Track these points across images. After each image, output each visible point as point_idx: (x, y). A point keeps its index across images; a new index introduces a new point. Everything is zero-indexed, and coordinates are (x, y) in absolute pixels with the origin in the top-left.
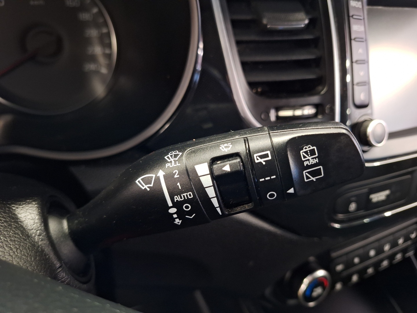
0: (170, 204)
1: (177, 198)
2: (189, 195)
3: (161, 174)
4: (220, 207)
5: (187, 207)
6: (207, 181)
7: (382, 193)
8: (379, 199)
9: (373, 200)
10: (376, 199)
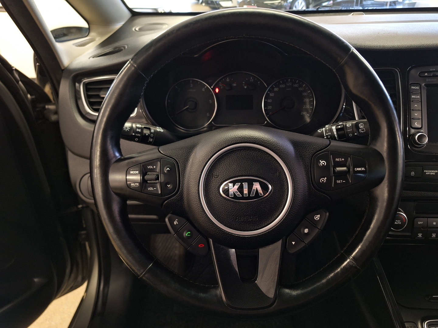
0: (325, 136)
1: (327, 134)
2: (330, 134)
3: (324, 129)
4: (337, 137)
5: (329, 137)
6: (335, 131)
7: (433, 171)
8: (431, 174)
9: (427, 173)
10: (429, 173)
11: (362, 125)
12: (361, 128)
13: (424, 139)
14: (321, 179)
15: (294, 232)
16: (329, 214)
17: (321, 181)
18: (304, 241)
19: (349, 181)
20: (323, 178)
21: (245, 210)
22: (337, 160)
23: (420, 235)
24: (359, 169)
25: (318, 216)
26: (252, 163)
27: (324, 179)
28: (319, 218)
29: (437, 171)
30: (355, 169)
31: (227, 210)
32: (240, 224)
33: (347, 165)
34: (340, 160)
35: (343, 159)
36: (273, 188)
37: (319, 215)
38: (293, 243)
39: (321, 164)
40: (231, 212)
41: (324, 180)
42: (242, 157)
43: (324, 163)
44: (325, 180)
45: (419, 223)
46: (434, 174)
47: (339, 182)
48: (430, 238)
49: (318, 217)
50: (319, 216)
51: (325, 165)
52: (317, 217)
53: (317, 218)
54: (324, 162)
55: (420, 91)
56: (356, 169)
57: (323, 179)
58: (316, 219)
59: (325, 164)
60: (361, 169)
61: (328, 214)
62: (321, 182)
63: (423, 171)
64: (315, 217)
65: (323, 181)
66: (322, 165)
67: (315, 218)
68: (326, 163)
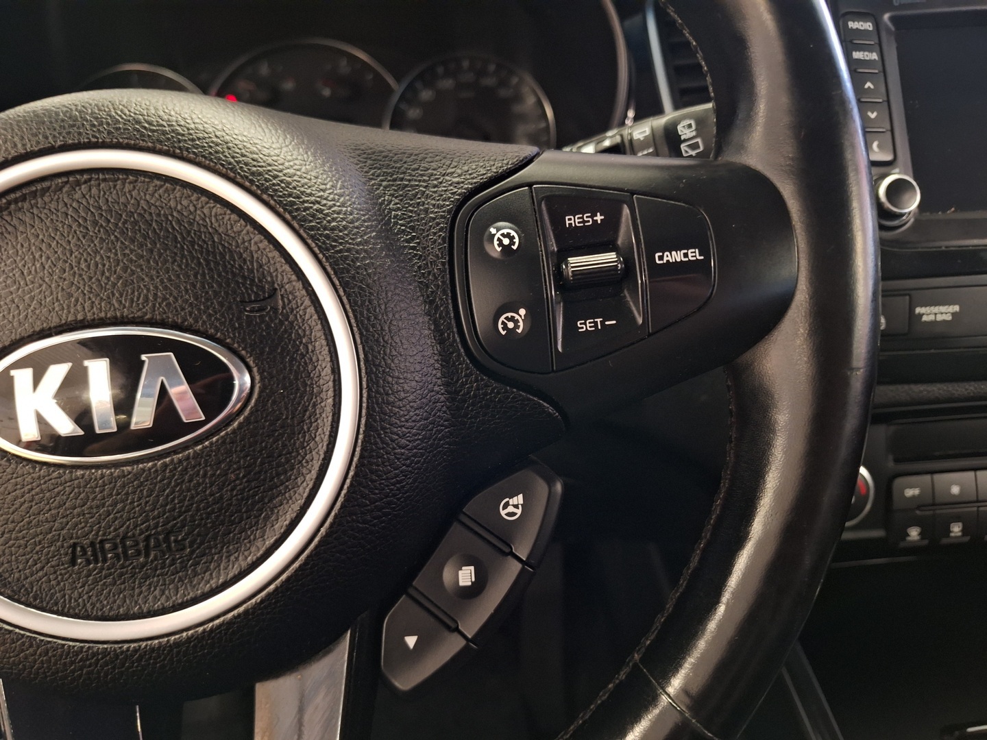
7: (943, 309)
8: (940, 318)
9: (925, 318)
10: (931, 318)
11: (690, 126)
12: (685, 140)
13: (906, 197)
14: (502, 318)
15: (411, 591)
16: (565, 487)
17: (500, 326)
18: (457, 630)
19: (634, 319)
20: (509, 315)
21: (115, 504)
22: (572, 221)
23: (914, 533)
24: (677, 256)
25: (514, 501)
26: (132, 251)
27: (517, 317)
28: (519, 512)
29: (956, 308)
30: (657, 255)
31: (16, 517)
32: (96, 582)
33: (619, 242)
34: (584, 222)
35: (599, 218)
36: (257, 378)
37: (521, 496)
38: (411, 641)
39: (496, 242)
40: (37, 526)
41: (516, 322)
42: (80, 225)
43: (511, 238)
44: (521, 324)
45: (910, 493)
46: (948, 317)
47: (585, 326)
48: (945, 541)
49: (516, 506)
50: (519, 499)
51: (515, 247)
52: (512, 507)
53: (510, 509)
54: (508, 236)
55: (877, 39)
56: (661, 258)
57: (512, 319)
58: (509, 514)
59: (512, 243)
60: (686, 255)
61: (559, 487)
62: (503, 333)
63: (912, 310)
64: (505, 508)
65: (511, 325)
66: (499, 249)
67: (503, 513)
68: (517, 240)
